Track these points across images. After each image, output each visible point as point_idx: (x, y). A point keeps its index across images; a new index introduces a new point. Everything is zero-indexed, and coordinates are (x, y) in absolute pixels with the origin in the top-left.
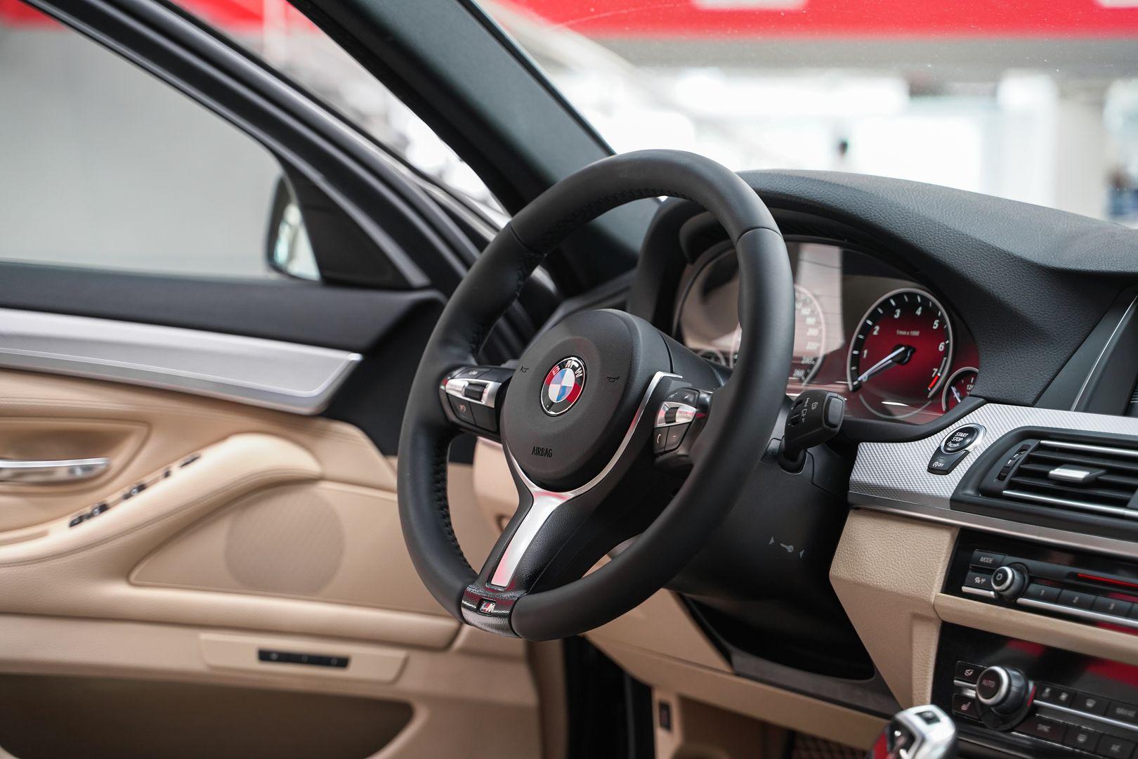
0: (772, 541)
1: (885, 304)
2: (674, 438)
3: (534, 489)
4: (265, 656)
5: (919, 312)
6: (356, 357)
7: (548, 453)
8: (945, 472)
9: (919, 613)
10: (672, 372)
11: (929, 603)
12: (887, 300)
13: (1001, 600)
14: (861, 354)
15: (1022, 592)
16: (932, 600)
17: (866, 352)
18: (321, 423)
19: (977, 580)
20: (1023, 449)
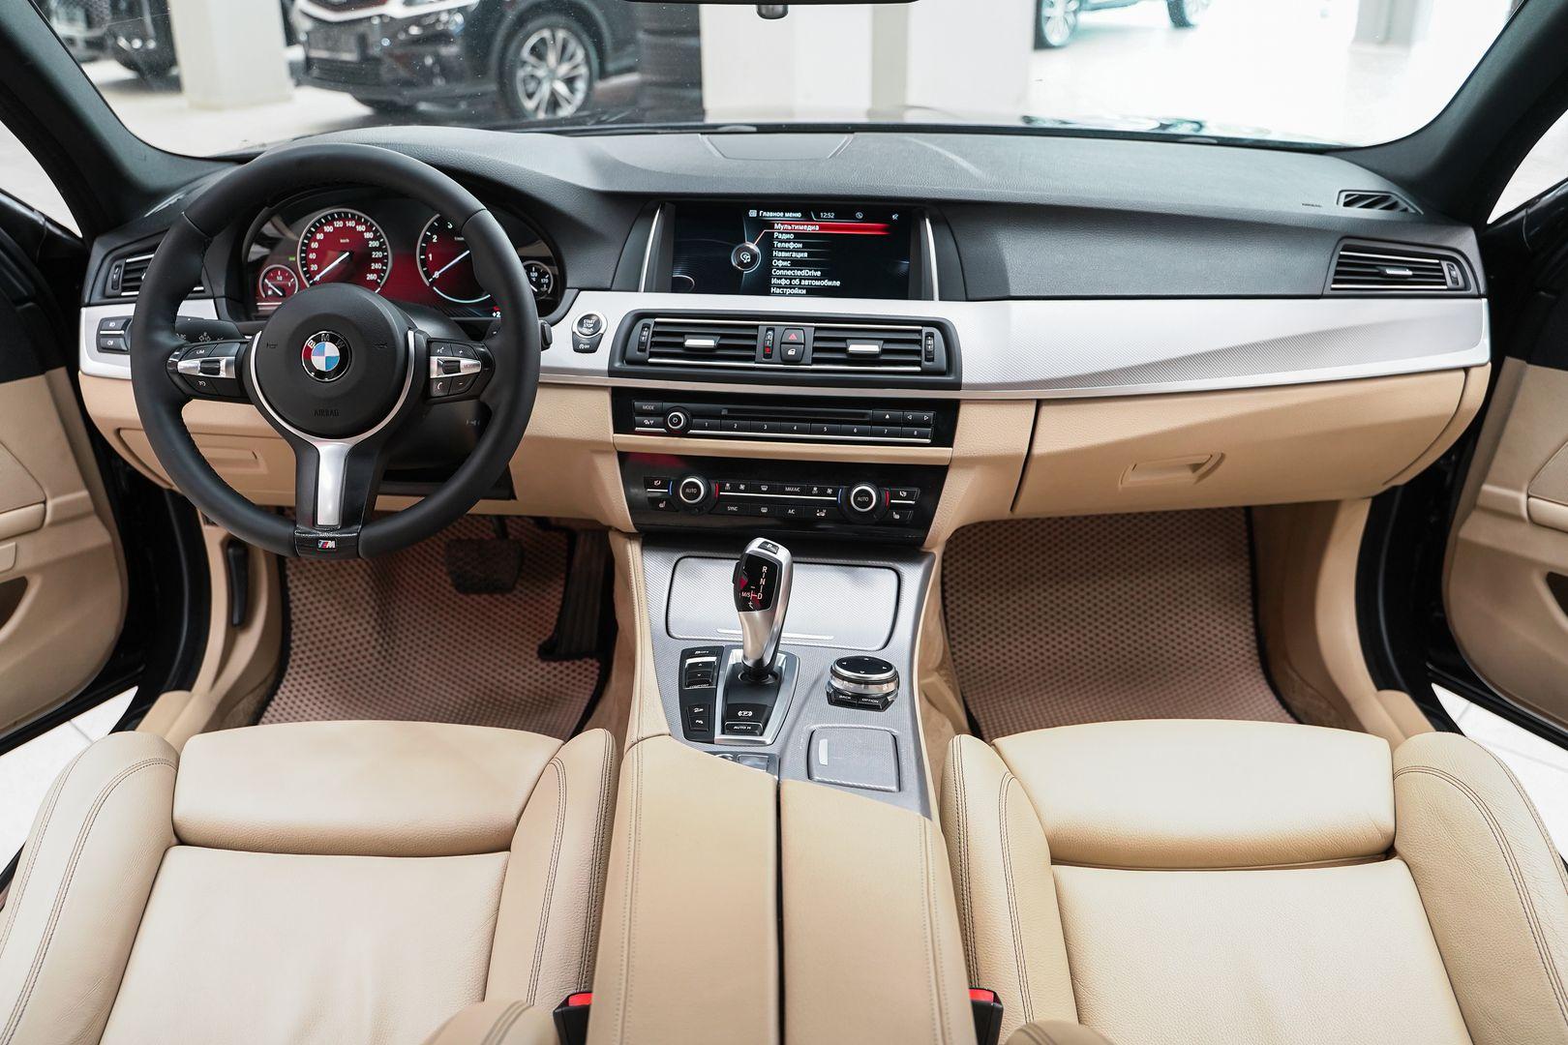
7: (334, 414)
8: (591, 351)
11: (609, 443)
13: (671, 433)
14: (427, 257)
15: (689, 426)
16: (608, 440)
17: (430, 255)
19: (646, 422)
20: (646, 326)
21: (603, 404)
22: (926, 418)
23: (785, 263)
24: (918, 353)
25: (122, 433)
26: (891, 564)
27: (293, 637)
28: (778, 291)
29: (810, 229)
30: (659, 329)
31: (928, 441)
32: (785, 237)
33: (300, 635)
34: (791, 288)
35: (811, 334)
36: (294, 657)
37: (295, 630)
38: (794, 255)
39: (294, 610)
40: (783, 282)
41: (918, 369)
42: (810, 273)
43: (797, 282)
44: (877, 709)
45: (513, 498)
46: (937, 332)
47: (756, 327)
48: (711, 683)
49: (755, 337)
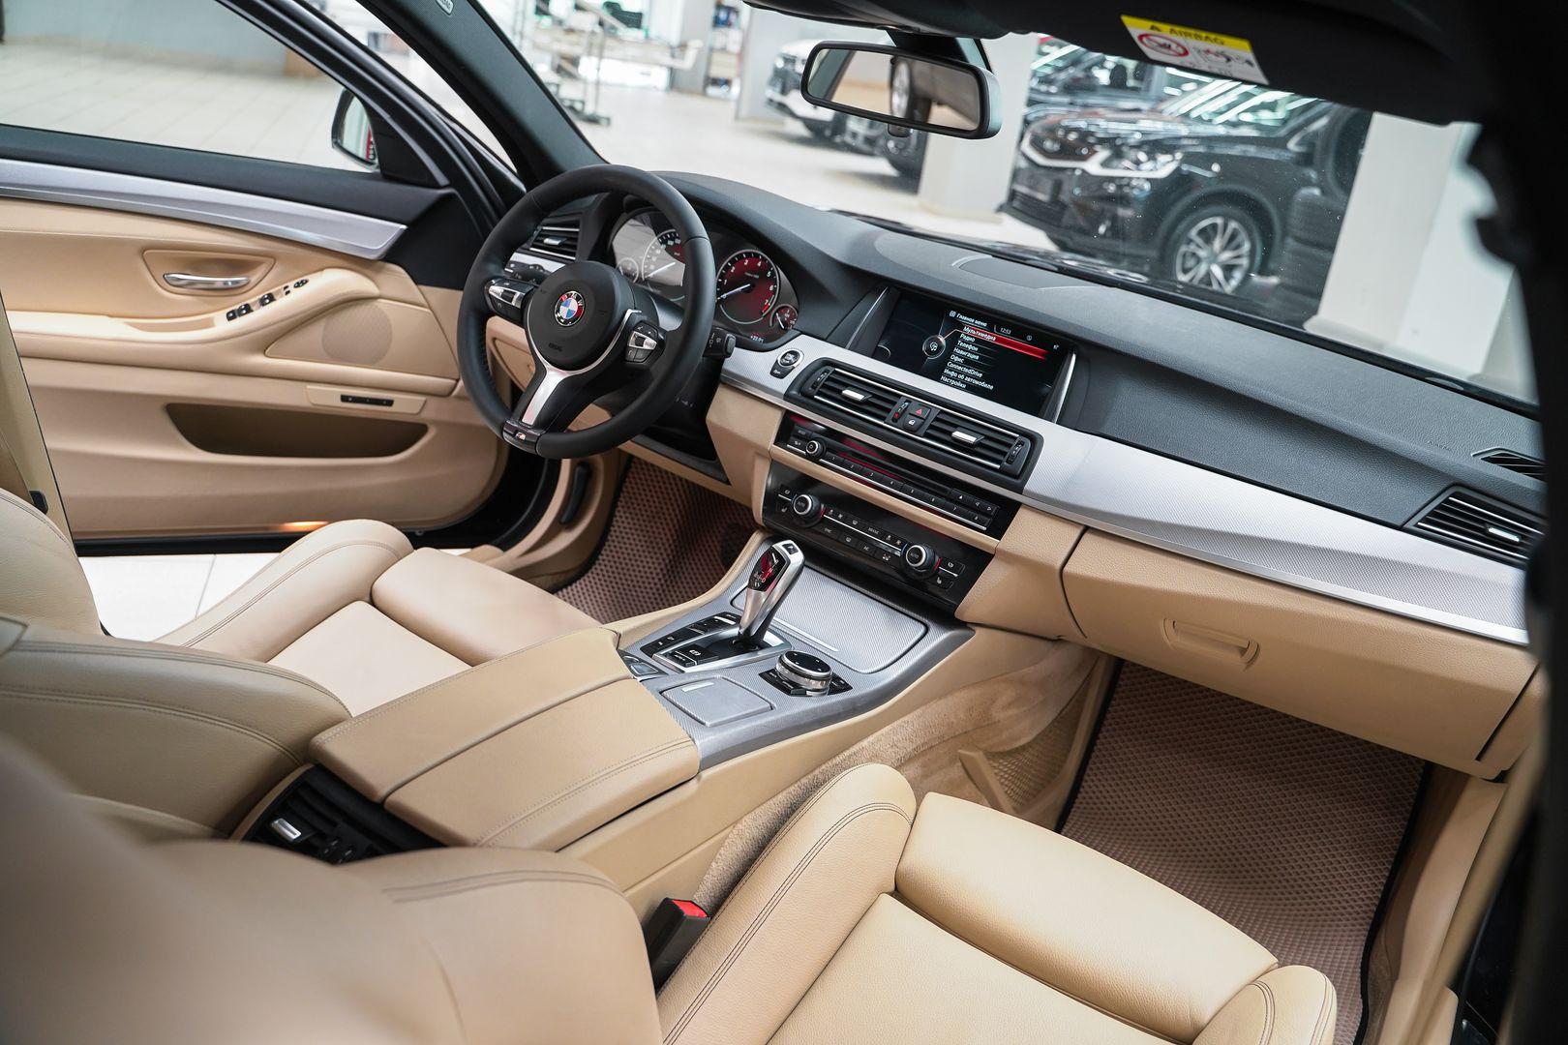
0: (678, 399)
1: (740, 256)
2: (640, 355)
3: (548, 366)
4: (344, 399)
5: (759, 264)
6: (404, 227)
7: (560, 349)
8: (781, 377)
9: (761, 453)
10: (635, 309)
11: (767, 450)
12: (741, 254)
13: (808, 457)
14: (723, 281)
15: (822, 455)
16: (768, 448)
18: (381, 263)
19: (796, 443)
20: (827, 371)
21: (775, 420)
22: (989, 509)
23: (959, 360)
24: (1004, 454)
25: (497, 342)
26: (926, 621)
27: (603, 552)
28: (946, 380)
29: (989, 338)
30: (834, 376)
31: (984, 528)
32: (968, 339)
33: (608, 552)
34: (956, 381)
35: (934, 413)
36: (597, 566)
37: (606, 547)
38: (969, 355)
39: (612, 533)
40: (953, 374)
41: (998, 466)
42: (975, 373)
43: (962, 377)
44: (787, 691)
45: (728, 482)
46: (1028, 443)
47: (899, 396)
48: (706, 632)
49: (894, 403)
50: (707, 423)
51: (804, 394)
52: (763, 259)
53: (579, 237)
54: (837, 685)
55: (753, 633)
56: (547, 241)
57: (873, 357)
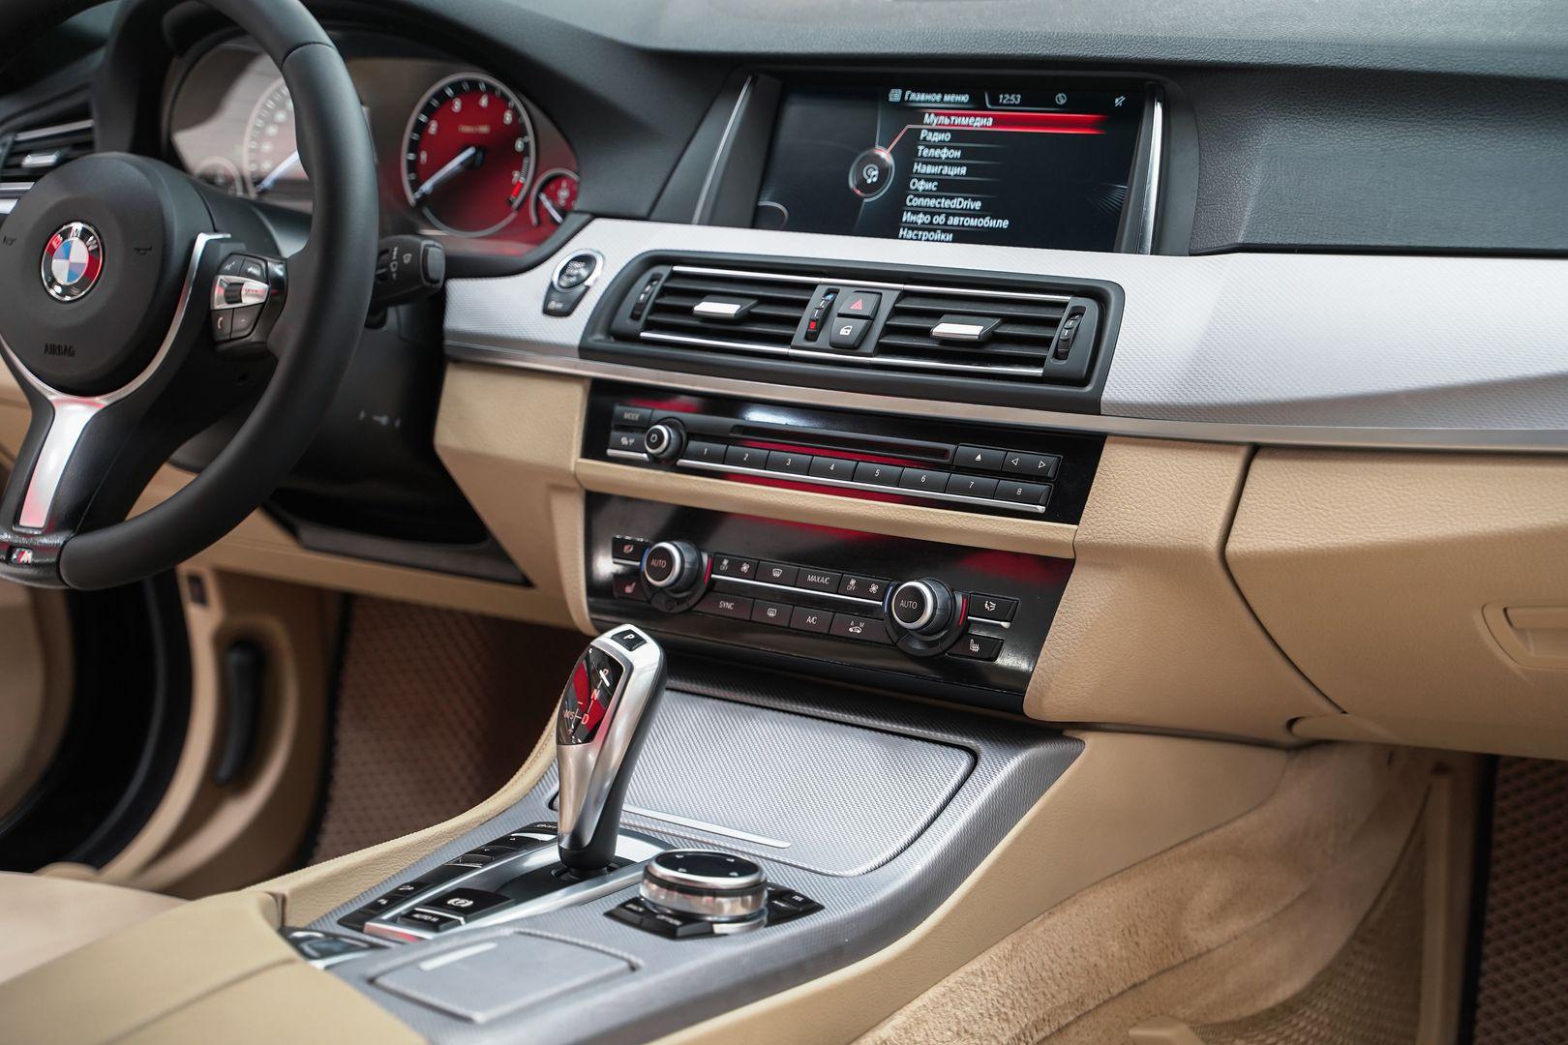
0: (362, 415)
1: (441, 95)
2: (242, 322)
3: (53, 396)
5: (484, 102)
7: (68, 351)
8: (566, 313)
9: (558, 483)
10: (216, 231)
11: (570, 473)
12: (442, 90)
13: (655, 462)
14: (418, 158)
15: (681, 451)
16: (572, 469)
19: (624, 441)
20: (655, 278)
21: (572, 404)
22: (1042, 464)
23: (929, 185)
24: (1045, 342)
26: (971, 743)
28: (910, 231)
29: (980, 123)
30: (674, 284)
31: (1041, 509)
32: (937, 137)
34: (929, 230)
35: (888, 301)
38: (946, 170)
40: (921, 219)
41: (1039, 372)
42: (964, 204)
43: (940, 219)
44: (670, 933)
45: (526, 583)
46: (1091, 306)
47: (812, 287)
48: (485, 863)
49: (803, 304)
50: (439, 451)
51: (621, 337)
52: (490, 89)
53: (97, 136)
54: (784, 905)
55: (588, 839)
56: (30, 161)
57: (754, 225)
